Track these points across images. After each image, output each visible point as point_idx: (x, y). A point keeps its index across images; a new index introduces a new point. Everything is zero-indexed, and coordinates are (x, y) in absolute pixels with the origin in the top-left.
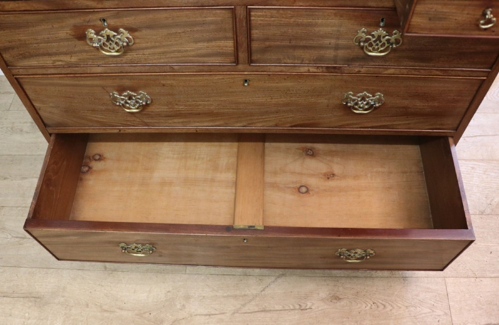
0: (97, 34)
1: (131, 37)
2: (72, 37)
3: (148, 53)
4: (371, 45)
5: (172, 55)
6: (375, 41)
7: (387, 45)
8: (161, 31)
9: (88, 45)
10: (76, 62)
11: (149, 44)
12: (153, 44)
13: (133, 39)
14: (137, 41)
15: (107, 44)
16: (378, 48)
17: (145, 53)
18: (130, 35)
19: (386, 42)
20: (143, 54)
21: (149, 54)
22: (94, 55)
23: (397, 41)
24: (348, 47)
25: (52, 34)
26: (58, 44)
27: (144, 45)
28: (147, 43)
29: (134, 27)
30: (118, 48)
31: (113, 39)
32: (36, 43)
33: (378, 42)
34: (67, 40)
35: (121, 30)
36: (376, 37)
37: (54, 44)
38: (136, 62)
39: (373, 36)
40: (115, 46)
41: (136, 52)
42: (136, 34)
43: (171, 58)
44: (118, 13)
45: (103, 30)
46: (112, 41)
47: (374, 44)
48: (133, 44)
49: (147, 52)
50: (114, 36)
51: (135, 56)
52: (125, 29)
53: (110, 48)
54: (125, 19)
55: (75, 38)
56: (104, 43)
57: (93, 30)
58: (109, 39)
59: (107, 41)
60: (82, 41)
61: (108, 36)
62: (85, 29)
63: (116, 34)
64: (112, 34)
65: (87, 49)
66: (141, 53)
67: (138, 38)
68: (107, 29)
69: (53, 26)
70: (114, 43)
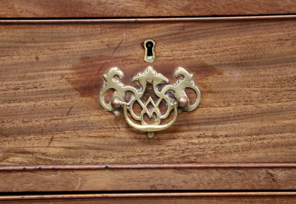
0: (126, 80)
1: (197, 88)
2: (70, 86)
3: (224, 133)
5: (277, 139)
8: (263, 73)
9: (101, 107)
10: (58, 155)
11: (231, 109)
12: (240, 108)
14: (209, 99)
15: (144, 105)
17: (219, 133)
18: (197, 84)
20: (215, 137)
21: (226, 136)
22: (104, 137)
25: (30, 78)
26: (32, 103)
27: (220, 110)
28: (229, 105)
29: (208, 62)
31: (157, 92)
34: (57, 93)
35: (181, 70)
37: (24, 104)
38: (193, 158)
41: (199, 130)
42: (211, 80)
43: (275, 146)
44: (184, 27)
45: (142, 69)
46: (156, 98)
48: (198, 107)
49: (222, 130)
50: (160, 86)
51: (196, 141)
52: (190, 69)
53: (146, 114)
54: (194, 43)
55: (76, 89)
56: (136, 102)
57: (120, 68)
58: (149, 92)
59: (144, 98)
60: (89, 99)
61: (149, 85)
62: (104, 67)
63: (167, 80)
64: (157, 79)
65: (94, 117)
66: (210, 133)
67: (210, 92)
68: (150, 68)
69: (37, 58)
70: (159, 102)
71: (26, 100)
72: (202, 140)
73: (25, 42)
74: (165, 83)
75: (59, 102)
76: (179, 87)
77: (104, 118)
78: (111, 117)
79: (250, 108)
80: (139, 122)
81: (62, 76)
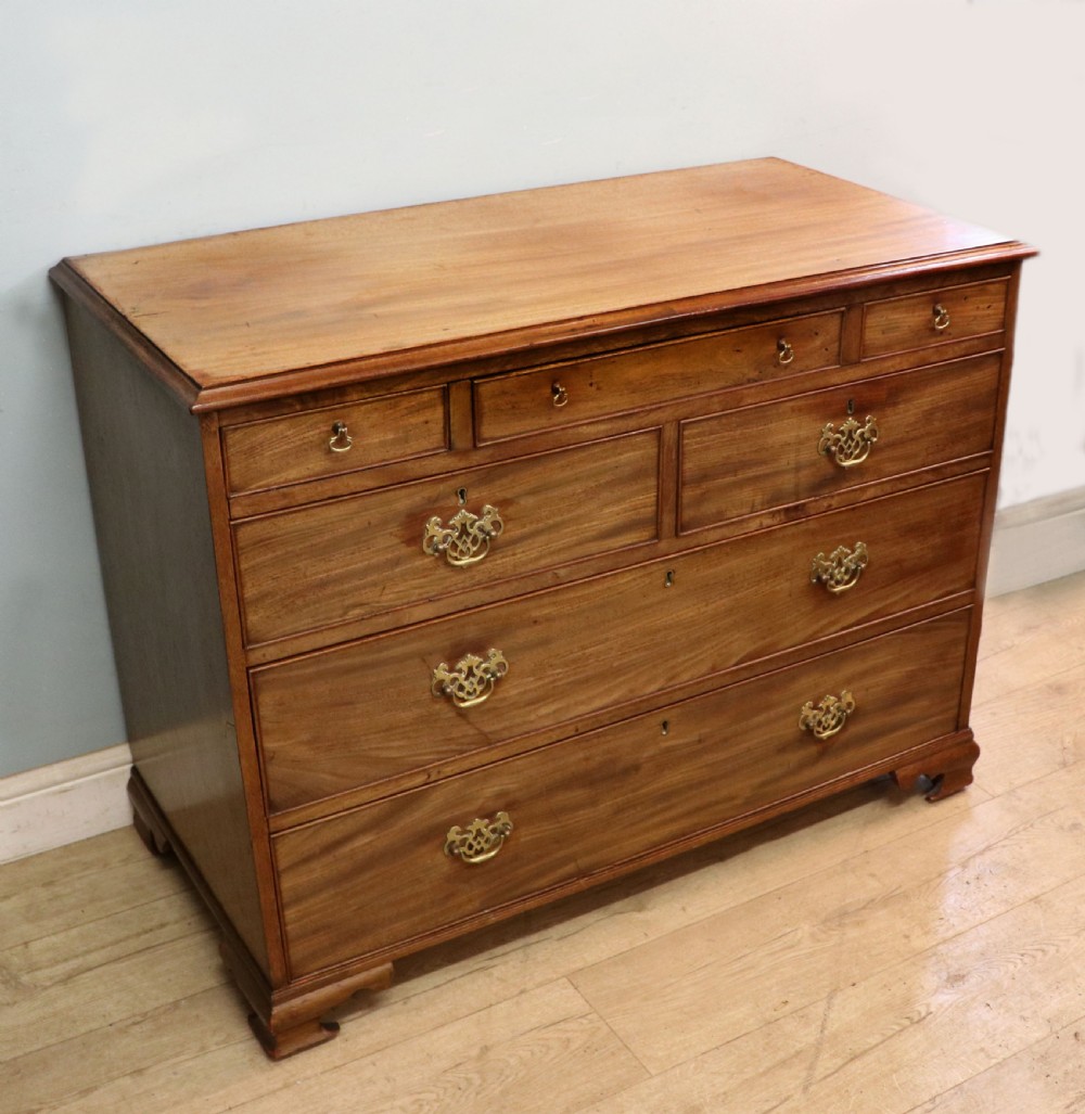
0: (444, 525)
1: (500, 519)
2: (397, 541)
3: (521, 551)
4: (841, 449)
6: (846, 442)
7: (861, 444)
8: (550, 495)
9: (424, 552)
11: (526, 530)
12: (534, 527)
13: (504, 522)
14: (509, 526)
15: (457, 542)
16: (852, 453)
17: (517, 552)
18: (501, 516)
19: (859, 439)
20: (513, 555)
23: (873, 432)
24: (813, 464)
27: (518, 533)
30: (475, 549)
31: (470, 530)
32: (325, 571)
33: (850, 442)
35: (487, 507)
36: (847, 433)
37: (360, 565)
38: (497, 576)
39: (842, 433)
40: (469, 545)
41: (502, 552)
42: (511, 511)
43: (559, 550)
44: (489, 473)
45: (456, 513)
46: (468, 534)
47: (846, 447)
48: (502, 534)
50: (472, 526)
51: (499, 562)
52: (494, 505)
53: (461, 551)
54: (498, 483)
55: (403, 542)
56: (454, 542)
57: (439, 517)
58: (464, 531)
59: (460, 537)
60: (414, 548)
61: (464, 525)
62: (426, 519)
63: (475, 517)
64: (470, 518)
65: (418, 563)
66: (510, 553)
67: (511, 520)
68: (463, 511)
69: (369, 523)
70: (471, 538)
71: (361, 562)
72: (504, 560)
73: (359, 512)
74: (476, 521)
75: (389, 556)
76: (486, 522)
77: (426, 560)
78: (432, 558)
79: (541, 525)
80: (457, 559)
81: (391, 534)
